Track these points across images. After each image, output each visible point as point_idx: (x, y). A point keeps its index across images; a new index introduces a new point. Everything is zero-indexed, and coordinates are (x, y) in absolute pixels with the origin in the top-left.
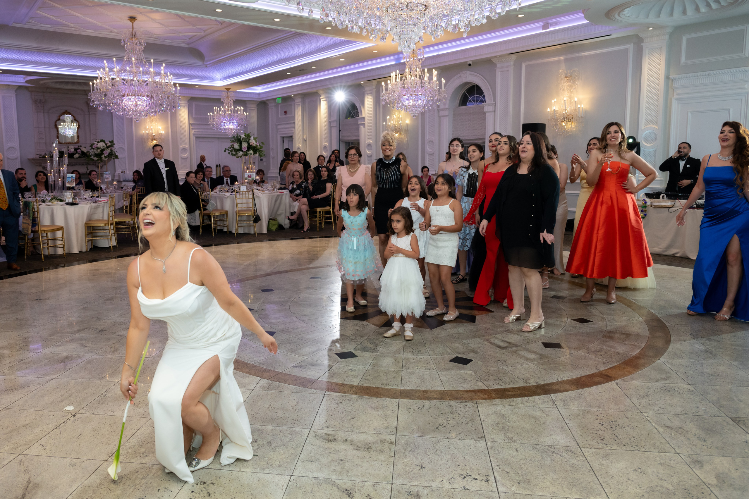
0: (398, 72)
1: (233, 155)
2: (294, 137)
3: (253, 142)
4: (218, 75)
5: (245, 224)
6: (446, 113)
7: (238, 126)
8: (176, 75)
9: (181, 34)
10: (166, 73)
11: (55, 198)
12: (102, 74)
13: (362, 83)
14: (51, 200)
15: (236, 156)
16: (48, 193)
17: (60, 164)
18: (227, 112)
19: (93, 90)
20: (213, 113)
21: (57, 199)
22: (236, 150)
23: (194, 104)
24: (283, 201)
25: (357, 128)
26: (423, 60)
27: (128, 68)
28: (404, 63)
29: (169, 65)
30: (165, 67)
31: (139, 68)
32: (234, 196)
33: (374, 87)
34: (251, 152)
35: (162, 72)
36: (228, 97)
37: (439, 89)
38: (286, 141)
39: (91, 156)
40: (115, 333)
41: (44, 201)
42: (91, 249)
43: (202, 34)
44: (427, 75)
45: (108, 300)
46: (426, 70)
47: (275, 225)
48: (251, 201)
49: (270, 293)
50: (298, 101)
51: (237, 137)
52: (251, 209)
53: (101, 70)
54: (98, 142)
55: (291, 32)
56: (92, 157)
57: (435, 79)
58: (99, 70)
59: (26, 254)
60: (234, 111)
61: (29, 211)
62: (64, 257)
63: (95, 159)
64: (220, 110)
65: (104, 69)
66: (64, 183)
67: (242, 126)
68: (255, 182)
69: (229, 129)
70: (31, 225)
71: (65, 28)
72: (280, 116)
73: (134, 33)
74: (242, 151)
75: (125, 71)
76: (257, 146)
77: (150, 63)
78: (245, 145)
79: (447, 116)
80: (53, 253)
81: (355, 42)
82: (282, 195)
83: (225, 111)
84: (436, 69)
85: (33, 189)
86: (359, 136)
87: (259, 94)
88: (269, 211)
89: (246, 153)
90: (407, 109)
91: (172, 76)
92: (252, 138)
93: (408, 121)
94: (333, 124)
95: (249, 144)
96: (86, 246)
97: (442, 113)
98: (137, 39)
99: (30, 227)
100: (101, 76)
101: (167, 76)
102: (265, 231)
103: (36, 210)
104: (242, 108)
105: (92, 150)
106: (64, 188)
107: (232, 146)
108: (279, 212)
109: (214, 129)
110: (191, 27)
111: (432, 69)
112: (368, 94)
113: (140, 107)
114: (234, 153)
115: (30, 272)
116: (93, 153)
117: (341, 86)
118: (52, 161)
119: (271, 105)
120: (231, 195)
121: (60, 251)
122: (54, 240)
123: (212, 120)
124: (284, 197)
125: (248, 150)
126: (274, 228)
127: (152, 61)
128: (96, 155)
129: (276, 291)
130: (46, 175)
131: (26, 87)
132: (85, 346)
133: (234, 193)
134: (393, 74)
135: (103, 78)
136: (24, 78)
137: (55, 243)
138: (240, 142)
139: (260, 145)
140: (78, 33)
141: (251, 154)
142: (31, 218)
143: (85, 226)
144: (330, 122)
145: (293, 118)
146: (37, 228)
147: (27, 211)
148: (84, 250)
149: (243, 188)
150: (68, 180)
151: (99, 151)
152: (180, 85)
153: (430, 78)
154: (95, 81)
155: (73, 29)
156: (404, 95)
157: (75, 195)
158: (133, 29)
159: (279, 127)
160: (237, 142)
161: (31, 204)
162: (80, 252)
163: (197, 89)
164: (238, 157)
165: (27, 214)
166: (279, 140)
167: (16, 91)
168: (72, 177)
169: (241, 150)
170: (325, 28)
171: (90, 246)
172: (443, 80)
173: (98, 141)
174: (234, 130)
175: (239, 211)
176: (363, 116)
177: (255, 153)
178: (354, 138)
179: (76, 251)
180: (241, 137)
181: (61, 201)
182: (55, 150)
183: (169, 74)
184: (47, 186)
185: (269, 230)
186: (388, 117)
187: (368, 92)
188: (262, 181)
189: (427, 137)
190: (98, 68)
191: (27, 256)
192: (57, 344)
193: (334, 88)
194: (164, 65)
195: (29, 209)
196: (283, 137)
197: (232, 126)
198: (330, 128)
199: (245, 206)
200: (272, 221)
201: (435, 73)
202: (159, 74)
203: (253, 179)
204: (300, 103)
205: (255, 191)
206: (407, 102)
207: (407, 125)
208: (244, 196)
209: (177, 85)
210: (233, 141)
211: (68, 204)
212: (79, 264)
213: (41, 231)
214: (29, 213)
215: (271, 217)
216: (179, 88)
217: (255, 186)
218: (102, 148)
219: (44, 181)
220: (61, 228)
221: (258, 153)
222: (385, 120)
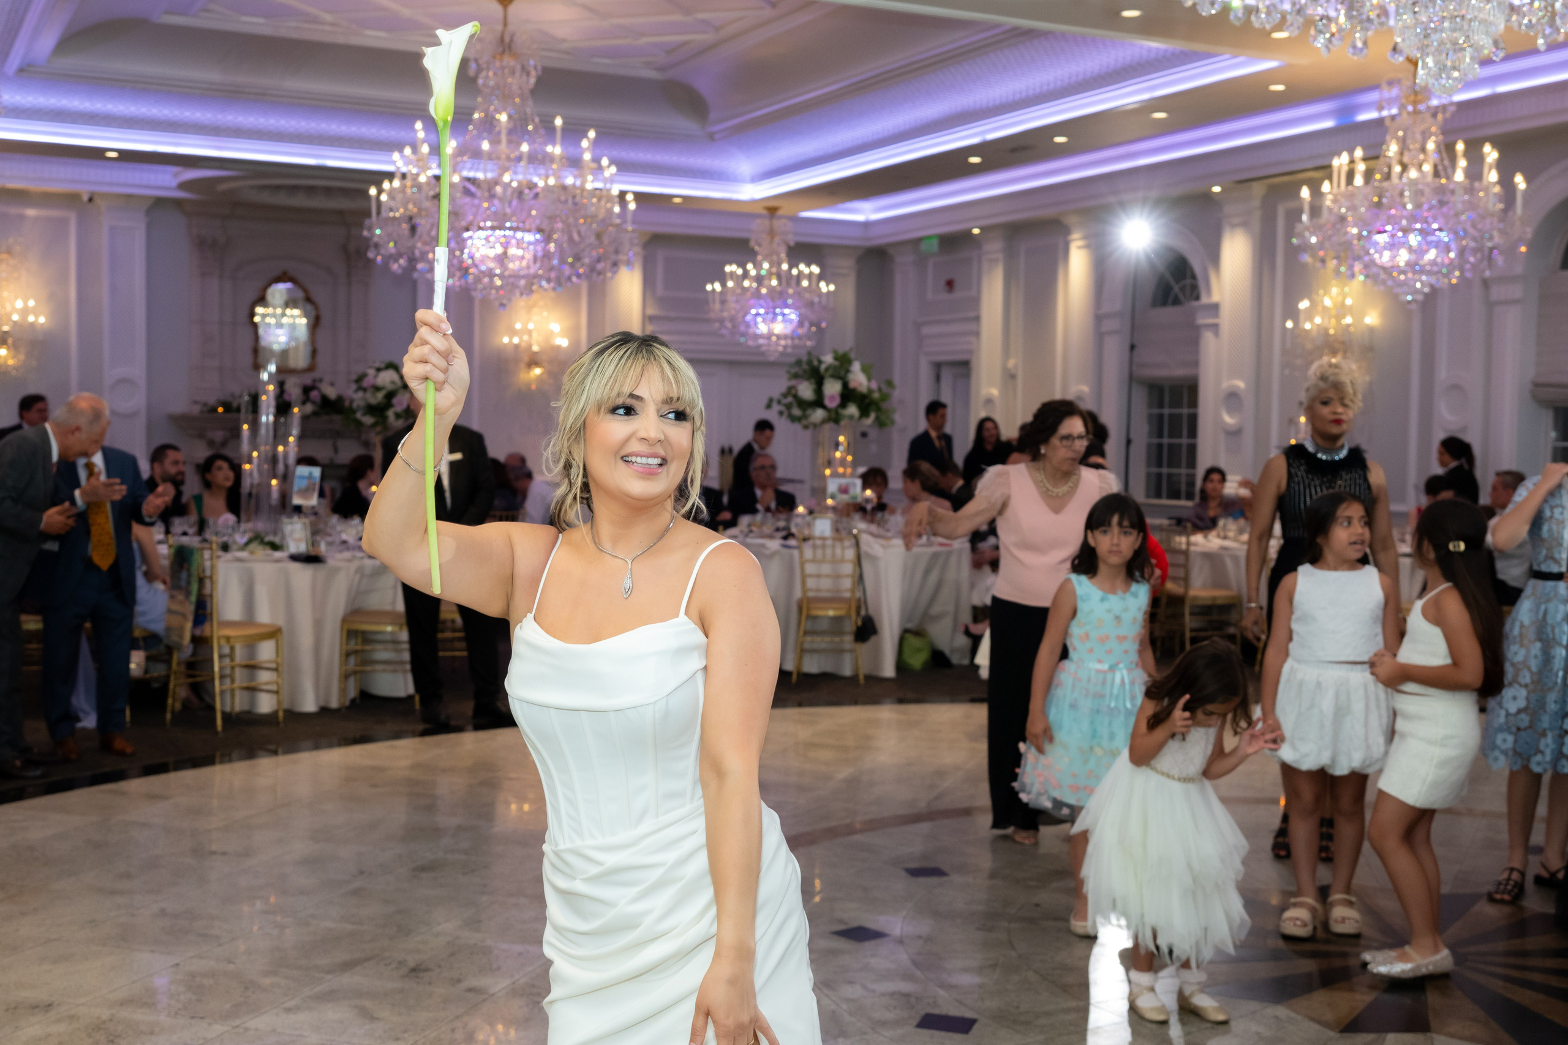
0: (1359, 153)
1: (793, 419)
2: (974, 365)
3: (859, 379)
4: (743, 164)
5: (821, 642)
6: (1516, 291)
7: (801, 324)
8: (625, 167)
9: (644, 40)
10: (596, 160)
11: (257, 538)
12: (406, 164)
13: (1217, 189)
14: (247, 544)
15: (805, 422)
16: (239, 521)
17: (279, 434)
18: (766, 282)
19: (379, 213)
20: (723, 285)
21: (263, 542)
22: (803, 404)
23: (661, 255)
24: (951, 575)
25: (1192, 338)
26: (1448, 115)
27: (485, 146)
28: (1379, 122)
29: (608, 136)
30: (595, 143)
31: (519, 145)
32: (796, 553)
33: (1256, 203)
34: (852, 410)
35: (587, 156)
36: (772, 233)
37: (1505, 211)
38: (946, 375)
39: (354, 412)
40: (459, 981)
41: (225, 548)
42: (353, 701)
43: (708, 37)
44: (1462, 163)
45: (423, 869)
46: (1460, 147)
47: (919, 650)
48: (848, 568)
49: (933, 880)
50: (994, 247)
51: (810, 362)
52: (847, 595)
53: (408, 151)
54: (379, 370)
55: (996, 26)
56: (359, 415)
57: (1493, 176)
58: (401, 151)
59: (169, 709)
60: (785, 279)
61: (189, 576)
62: (278, 723)
63: (368, 420)
64: (746, 274)
65: (415, 149)
66: (285, 497)
67: (812, 325)
68: (860, 508)
69: (770, 334)
70: (191, 617)
71: (306, 26)
72: (930, 296)
73: (507, 39)
74: (823, 407)
75: (477, 154)
76: (870, 391)
77: (550, 129)
78: (832, 388)
79: (1514, 302)
80: (246, 708)
81: (1209, 56)
82: (949, 554)
83: (759, 279)
84: (1496, 143)
85: (193, 508)
86: (1196, 364)
87: (867, 225)
88: (904, 603)
89: (837, 413)
90: (1379, 276)
91: (613, 169)
92: (856, 367)
93: (1372, 319)
94: (1109, 325)
95: (845, 385)
96: (343, 691)
97: (1498, 292)
98: (515, 55)
99: (189, 625)
100: (404, 169)
101: (600, 168)
102: (889, 670)
103: (208, 573)
104: (816, 269)
105: (360, 394)
106: (286, 507)
107: (791, 392)
108: (936, 610)
109: (723, 336)
110: (678, 17)
111: (1480, 143)
112: (1233, 226)
113: (512, 266)
114: (797, 412)
115: (179, 766)
116: (362, 404)
117: (1144, 201)
118: (255, 424)
119: (903, 262)
120: (785, 546)
121: (265, 704)
122: (252, 668)
123: (717, 306)
124: (953, 560)
125: (843, 404)
126: (917, 661)
127: (558, 122)
128: (371, 409)
129: (956, 878)
130: (237, 469)
131: (177, 203)
132: (373, 1018)
133: (792, 542)
134: (1340, 162)
135: (409, 177)
136: (176, 175)
137: (252, 678)
138: (817, 377)
139: (880, 390)
140: (341, 40)
141: (851, 417)
142: (193, 598)
143: (342, 629)
144: (1099, 318)
145: (975, 302)
146: (206, 630)
147: (184, 575)
148: (334, 704)
149: (823, 526)
150: (298, 484)
151: (380, 396)
152: (639, 197)
153: (1475, 173)
154: (386, 185)
155: (328, 28)
156: (1380, 232)
157: (315, 532)
158: (505, 24)
159: (926, 330)
160: (808, 379)
161: (196, 556)
162: (324, 711)
163: (677, 208)
164: (806, 427)
165: (183, 584)
166: (925, 373)
167: (149, 212)
168: (310, 476)
169: (819, 403)
170: (1118, 13)
171: (352, 693)
172: (1520, 181)
173: (377, 365)
174: (785, 337)
175: (811, 601)
176: (1215, 298)
177: (864, 412)
178: (1179, 372)
179: (309, 705)
180: (820, 362)
181: (275, 547)
182: (266, 392)
183: (605, 162)
184: (235, 501)
185: (901, 666)
186: (1304, 305)
187: (1236, 220)
188: (881, 507)
189: (1443, 373)
190: (396, 146)
191: (173, 712)
192: (291, 1004)
193: (1122, 205)
194: (592, 134)
195: (188, 570)
196: (938, 367)
197: (779, 328)
198: (1099, 336)
199: (826, 584)
200: (913, 641)
201: (1491, 154)
202: (574, 162)
203: (855, 498)
204: (1000, 256)
205: (865, 538)
206: (1387, 254)
207: (1371, 330)
208: (829, 551)
209: (630, 197)
210: (796, 376)
211: (295, 558)
212: (317, 747)
213: (219, 638)
214: (189, 583)
215: (910, 626)
216: (632, 206)
217: (859, 525)
218: (390, 387)
219: (229, 484)
220: (274, 633)
221: (873, 416)
222: (1292, 313)
